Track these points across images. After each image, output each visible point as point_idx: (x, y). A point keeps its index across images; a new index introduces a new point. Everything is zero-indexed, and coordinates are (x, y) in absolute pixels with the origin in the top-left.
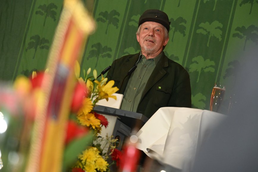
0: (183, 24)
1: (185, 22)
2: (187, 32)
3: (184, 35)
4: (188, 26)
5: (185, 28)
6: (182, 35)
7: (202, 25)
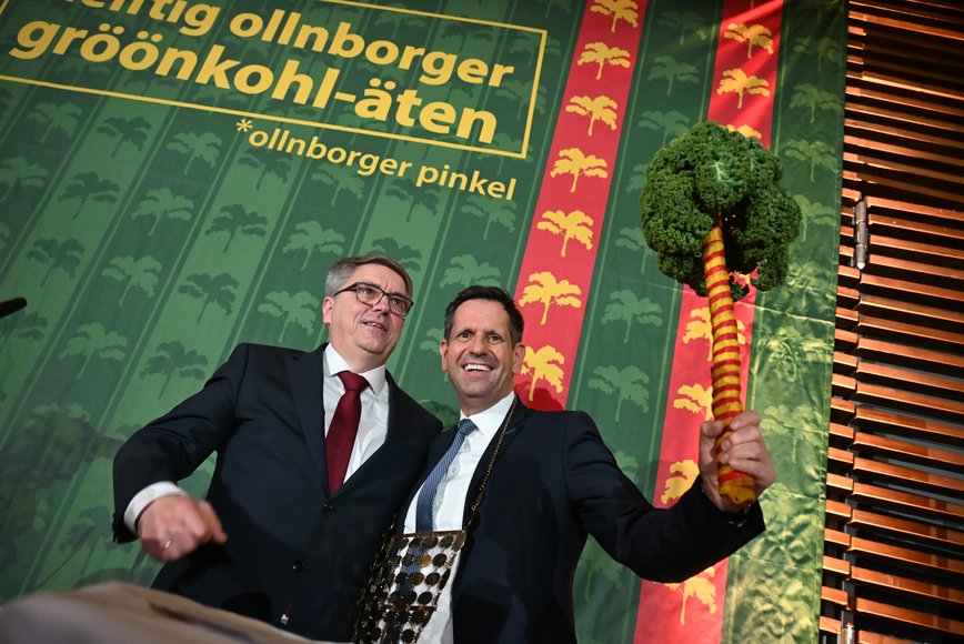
0: (230, 288)
1: (236, 285)
2: (236, 306)
3: (229, 312)
4: (240, 294)
5: (232, 297)
6: (224, 310)
7: (272, 296)
